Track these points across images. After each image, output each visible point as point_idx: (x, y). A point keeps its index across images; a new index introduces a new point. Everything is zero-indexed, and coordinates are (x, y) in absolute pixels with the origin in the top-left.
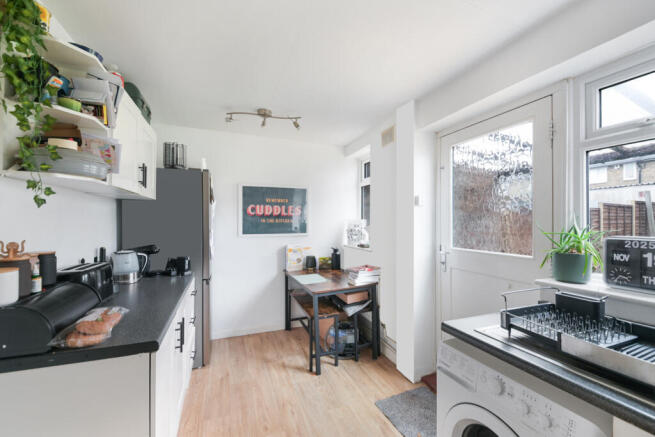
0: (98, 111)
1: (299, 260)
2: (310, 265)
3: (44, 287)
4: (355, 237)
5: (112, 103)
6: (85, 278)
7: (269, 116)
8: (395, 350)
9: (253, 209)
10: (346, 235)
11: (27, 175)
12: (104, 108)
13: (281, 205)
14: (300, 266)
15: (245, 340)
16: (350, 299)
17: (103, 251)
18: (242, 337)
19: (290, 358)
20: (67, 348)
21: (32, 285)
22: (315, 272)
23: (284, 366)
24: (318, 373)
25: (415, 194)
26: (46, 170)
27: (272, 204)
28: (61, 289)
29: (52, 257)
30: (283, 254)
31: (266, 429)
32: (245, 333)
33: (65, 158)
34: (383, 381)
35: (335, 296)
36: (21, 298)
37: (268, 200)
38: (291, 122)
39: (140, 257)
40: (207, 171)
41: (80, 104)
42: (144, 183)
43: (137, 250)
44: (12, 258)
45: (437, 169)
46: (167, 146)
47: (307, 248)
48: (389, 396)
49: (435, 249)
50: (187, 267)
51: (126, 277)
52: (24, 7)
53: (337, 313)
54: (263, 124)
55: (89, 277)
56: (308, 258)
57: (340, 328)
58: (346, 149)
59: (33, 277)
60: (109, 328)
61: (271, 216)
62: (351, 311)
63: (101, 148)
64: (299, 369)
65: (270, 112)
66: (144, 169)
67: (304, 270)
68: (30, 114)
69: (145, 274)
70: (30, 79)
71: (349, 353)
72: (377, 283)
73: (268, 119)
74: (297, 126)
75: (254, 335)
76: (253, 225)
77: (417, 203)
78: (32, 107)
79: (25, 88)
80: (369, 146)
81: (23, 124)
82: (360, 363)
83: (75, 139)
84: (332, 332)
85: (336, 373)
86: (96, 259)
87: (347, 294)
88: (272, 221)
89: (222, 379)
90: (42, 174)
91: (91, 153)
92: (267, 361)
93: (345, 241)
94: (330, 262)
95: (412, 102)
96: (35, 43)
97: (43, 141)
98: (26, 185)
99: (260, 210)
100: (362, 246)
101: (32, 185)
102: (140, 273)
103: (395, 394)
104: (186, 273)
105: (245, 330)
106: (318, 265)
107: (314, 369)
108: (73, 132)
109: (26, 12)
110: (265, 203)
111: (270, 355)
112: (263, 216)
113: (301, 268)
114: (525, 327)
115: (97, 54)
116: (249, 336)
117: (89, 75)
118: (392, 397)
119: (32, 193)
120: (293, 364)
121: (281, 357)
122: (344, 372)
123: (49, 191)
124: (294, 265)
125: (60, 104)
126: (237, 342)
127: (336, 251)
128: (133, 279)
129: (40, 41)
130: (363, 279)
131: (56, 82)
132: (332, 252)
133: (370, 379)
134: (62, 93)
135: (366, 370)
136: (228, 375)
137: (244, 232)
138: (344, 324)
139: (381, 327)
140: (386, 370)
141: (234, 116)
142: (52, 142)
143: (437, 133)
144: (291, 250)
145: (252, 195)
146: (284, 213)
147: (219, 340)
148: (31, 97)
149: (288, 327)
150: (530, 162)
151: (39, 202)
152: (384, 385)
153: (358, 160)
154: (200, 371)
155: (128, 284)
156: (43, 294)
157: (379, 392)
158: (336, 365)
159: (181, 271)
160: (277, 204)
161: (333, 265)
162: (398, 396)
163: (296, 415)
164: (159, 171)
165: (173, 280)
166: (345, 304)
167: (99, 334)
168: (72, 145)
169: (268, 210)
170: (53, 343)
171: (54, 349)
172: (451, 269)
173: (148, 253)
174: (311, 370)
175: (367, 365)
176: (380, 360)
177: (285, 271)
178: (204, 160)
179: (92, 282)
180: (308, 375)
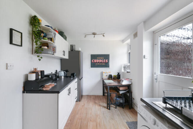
0: (51, 39)
1: (107, 76)
2: (110, 77)
3: (41, 77)
4: (126, 69)
5: (54, 37)
6: (50, 76)
7: (96, 34)
8: (137, 107)
9: (94, 61)
10: (123, 69)
11: (37, 54)
12: (53, 39)
13: (101, 59)
14: (107, 77)
15: (91, 97)
16: (121, 89)
17: (57, 71)
18: (91, 96)
19: (102, 103)
20: (43, 90)
21: (39, 77)
22: (111, 79)
23: (100, 105)
24: (109, 109)
25: (144, 55)
26: (41, 53)
27: (99, 59)
28: (45, 78)
29: (43, 71)
30: (102, 74)
31: (91, 120)
32: (91, 95)
33: (44, 51)
34: (131, 116)
35: (117, 87)
36: (36, 79)
37: (98, 58)
38: (102, 35)
39: (64, 72)
40: (80, 51)
41: (47, 39)
42: (64, 55)
43: (64, 71)
44: (35, 71)
45: (153, 45)
46: (71, 45)
47: (110, 72)
48: (132, 121)
49: (153, 74)
50: (75, 75)
51: (61, 77)
52: (36, 20)
53: (116, 92)
54: (94, 37)
55: (51, 76)
56: (110, 75)
57: (118, 97)
58: (123, 41)
59: (39, 75)
60: (51, 87)
61: (98, 63)
62: (121, 92)
63: (52, 48)
64: (104, 107)
65: (96, 33)
66: (64, 52)
67: (108, 78)
68: (38, 42)
69: (66, 77)
70: (37, 35)
71: (121, 105)
72: (131, 84)
73: (95, 35)
74: (104, 36)
75: (94, 96)
76: (93, 65)
77: (144, 57)
78: (38, 40)
79: (37, 37)
80: (130, 39)
81: (37, 44)
82: (124, 109)
83: (47, 46)
84: (115, 98)
85: (115, 110)
86: (55, 73)
87: (120, 87)
88: (99, 64)
89: (83, 105)
90: (40, 54)
91: (51, 49)
92: (95, 103)
93: (123, 71)
94: (117, 77)
95: (143, 23)
96: (38, 27)
97: (41, 47)
98: (37, 56)
99: (95, 61)
100: (128, 72)
101: (38, 56)
102: (64, 76)
103: (134, 121)
104: (75, 77)
105: (92, 94)
106: (113, 77)
107: (108, 108)
108: (47, 45)
109: (36, 21)
110: (97, 59)
111: (97, 102)
112: (96, 63)
113: (107, 78)
114: (171, 104)
115: (51, 27)
116: (92, 96)
117: (50, 32)
118: (133, 122)
119: (38, 58)
120: (103, 105)
121: (100, 103)
122: (118, 111)
123: (41, 58)
124: (105, 76)
125: (43, 39)
126: (89, 97)
127: (119, 73)
128: (63, 78)
129: (39, 27)
130: (125, 83)
131: (42, 35)
132: (117, 73)
133: (126, 115)
134: (44, 37)
135: (126, 112)
136: (85, 105)
137: (91, 67)
138: (119, 96)
139: (133, 99)
140: (133, 113)
141: (86, 36)
142: (42, 47)
143: (154, 32)
144: (104, 73)
145: (93, 57)
146: (102, 62)
147: (85, 96)
148: (38, 38)
149: (104, 95)
150: (192, 42)
151: (40, 60)
152: (131, 117)
153: (128, 44)
154: (78, 102)
155: (62, 79)
156: (41, 79)
157: (129, 119)
158: (116, 108)
159: (74, 76)
160: (100, 59)
161: (118, 78)
162: (135, 122)
163: (100, 119)
164: (69, 52)
165: (72, 78)
166: (119, 90)
167: (48, 88)
168: (46, 48)
169: (98, 61)
170: (40, 89)
171: (40, 90)
172: (159, 81)
173: (67, 72)
174: (107, 108)
175: (126, 110)
176: (132, 110)
177: (103, 78)
178: (80, 48)
179: (52, 77)
180: (106, 109)
